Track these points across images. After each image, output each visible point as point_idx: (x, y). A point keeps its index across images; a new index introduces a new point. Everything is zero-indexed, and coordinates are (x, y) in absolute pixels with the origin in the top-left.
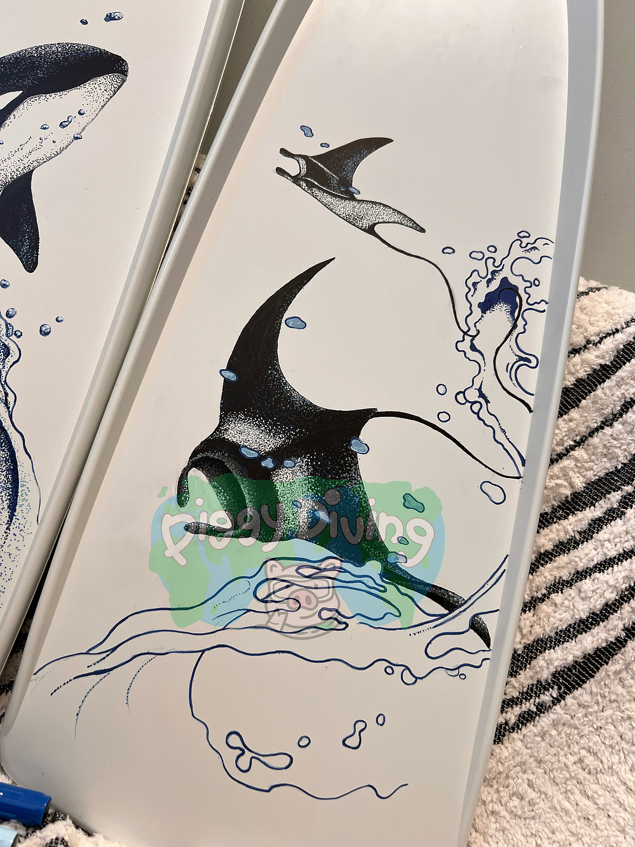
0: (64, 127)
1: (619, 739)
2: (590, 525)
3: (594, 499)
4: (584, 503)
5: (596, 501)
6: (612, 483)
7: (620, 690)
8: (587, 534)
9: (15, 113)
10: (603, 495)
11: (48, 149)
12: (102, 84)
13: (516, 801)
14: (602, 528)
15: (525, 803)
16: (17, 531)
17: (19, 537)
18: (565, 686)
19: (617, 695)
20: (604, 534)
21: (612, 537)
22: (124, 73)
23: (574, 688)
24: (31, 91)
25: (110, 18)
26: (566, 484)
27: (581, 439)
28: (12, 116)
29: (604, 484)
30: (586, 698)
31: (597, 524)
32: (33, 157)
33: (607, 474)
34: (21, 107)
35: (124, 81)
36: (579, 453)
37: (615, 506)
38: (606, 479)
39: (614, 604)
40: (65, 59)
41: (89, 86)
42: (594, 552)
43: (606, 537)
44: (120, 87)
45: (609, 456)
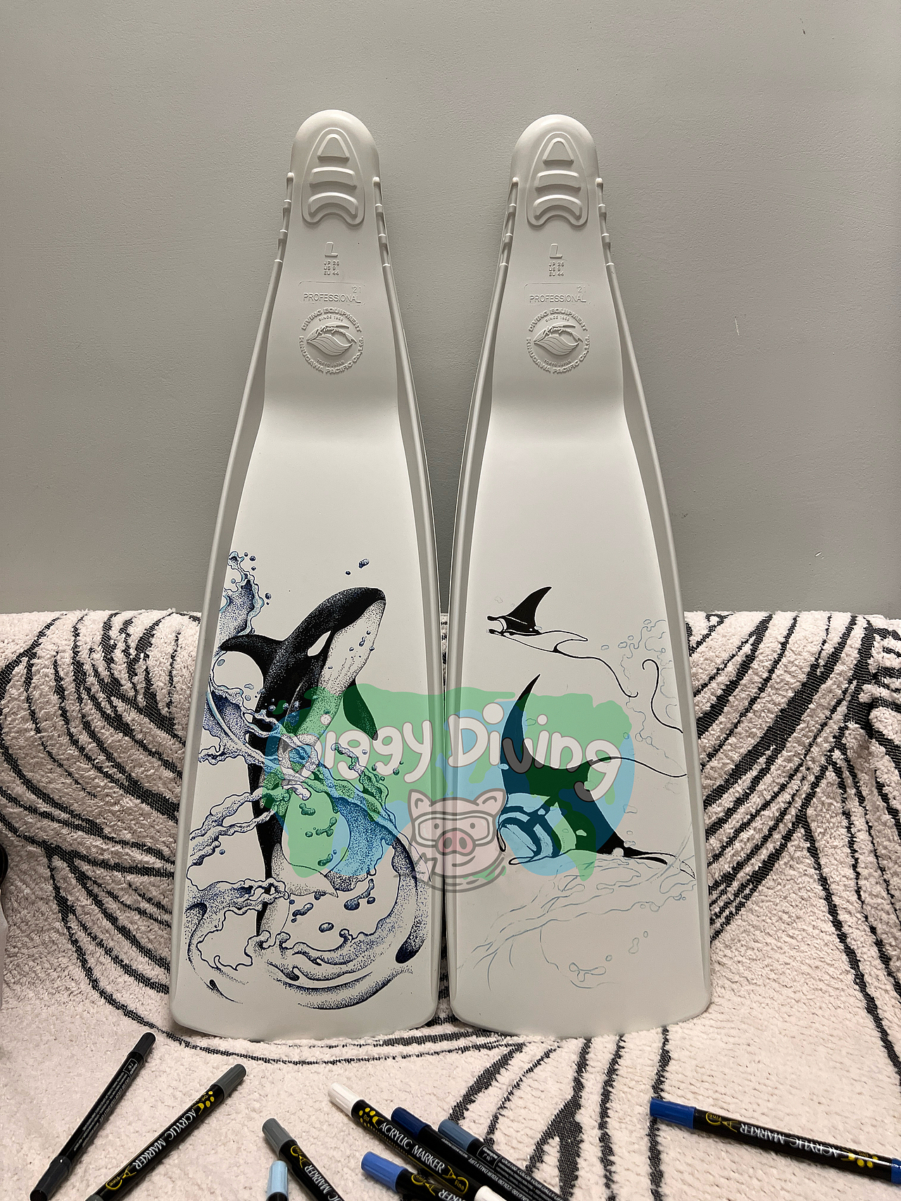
0: (362, 645)
1: (801, 900)
2: (752, 782)
3: (750, 765)
4: (745, 770)
5: (752, 766)
6: (759, 752)
7: (792, 872)
8: (752, 788)
9: (332, 646)
10: (754, 761)
11: (359, 662)
12: (373, 609)
13: (750, 952)
14: (759, 782)
15: (756, 951)
16: (422, 889)
17: (424, 892)
18: (756, 881)
19: (791, 876)
20: (761, 787)
21: (766, 787)
22: (383, 598)
23: (762, 880)
24: (336, 629)
25: (362, 565)
26: (728, 761)
27: (730, 731)
28: (331, 649)
29: (754, 754)
30: (771, 883)
31: (756, 781)
32: (352, 671)
33: (754, 747)
34: (334, 641)
35: (385, 604)
36: (732, 740)
37: (764, 767)
38: (754, 750)
39: (774, 826)
40: (347, 601)
41: (366, 614)
42: (758, 799)
43: (763, 787)
44: (384, 608)
45: (751, 736)
